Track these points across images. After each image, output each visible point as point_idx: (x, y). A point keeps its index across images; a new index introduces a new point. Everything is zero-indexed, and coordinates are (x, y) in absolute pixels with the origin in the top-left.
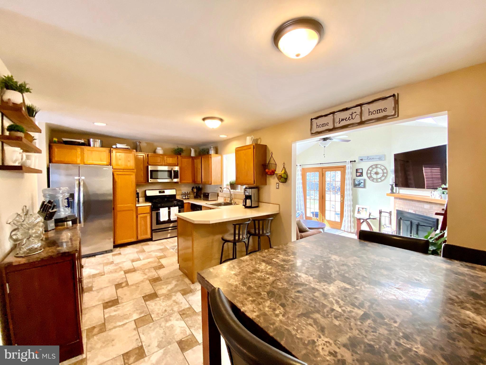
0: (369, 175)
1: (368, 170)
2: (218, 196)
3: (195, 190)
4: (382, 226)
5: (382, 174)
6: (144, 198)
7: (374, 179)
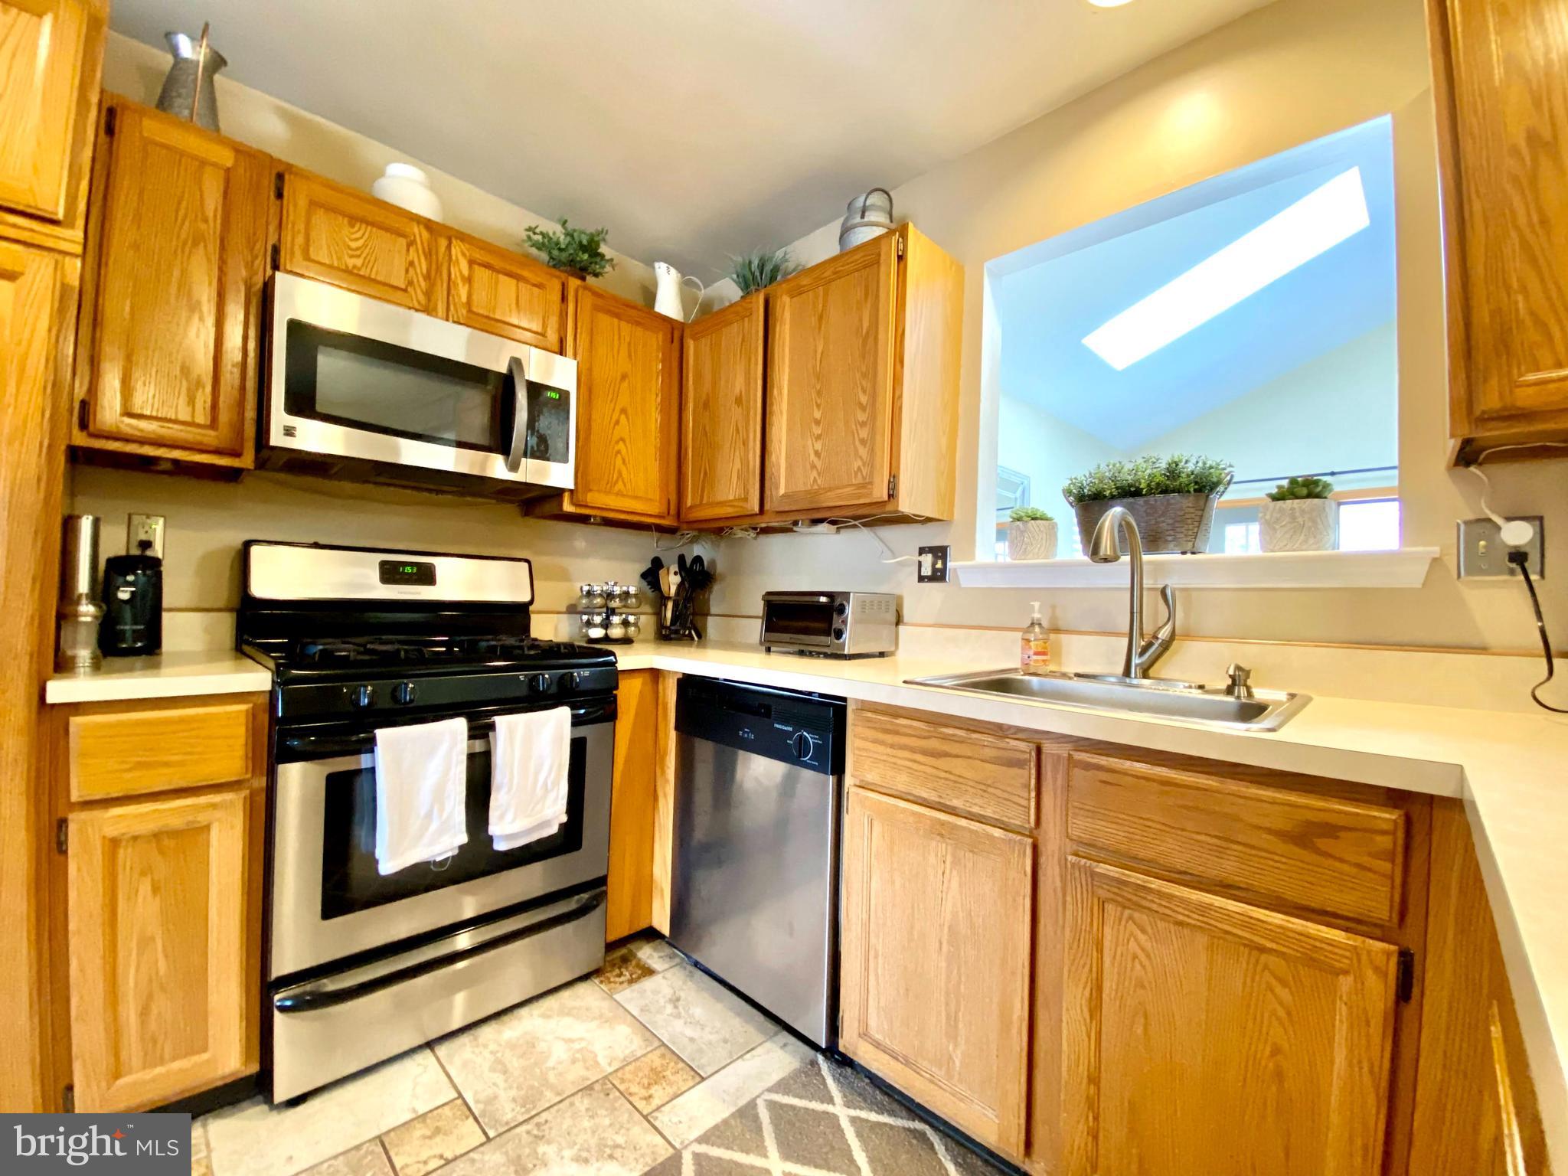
2: (899, 621)
3: (671, 582)
6: (226, 623)
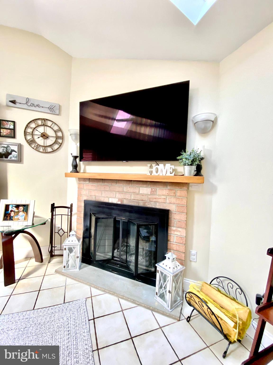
0: (29, 137)
1: (27, 126)
4: (56, 234)
5: (54, 140)
7: (39, 146)
